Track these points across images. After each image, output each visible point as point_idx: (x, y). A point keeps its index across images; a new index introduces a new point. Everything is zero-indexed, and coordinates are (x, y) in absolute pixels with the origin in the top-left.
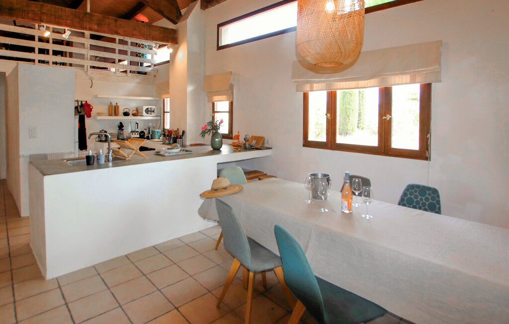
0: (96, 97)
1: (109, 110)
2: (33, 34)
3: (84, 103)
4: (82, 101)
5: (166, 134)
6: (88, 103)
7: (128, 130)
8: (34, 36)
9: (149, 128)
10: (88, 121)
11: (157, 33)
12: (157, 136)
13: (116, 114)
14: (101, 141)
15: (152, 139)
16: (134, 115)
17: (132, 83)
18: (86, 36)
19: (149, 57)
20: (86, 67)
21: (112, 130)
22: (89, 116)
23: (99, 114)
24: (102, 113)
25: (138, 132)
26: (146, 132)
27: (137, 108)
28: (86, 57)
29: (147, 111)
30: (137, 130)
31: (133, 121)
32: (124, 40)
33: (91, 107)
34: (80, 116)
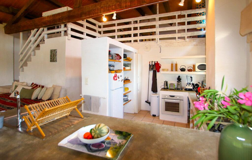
4: (155, 62)
6: (158, 62)
7: (185, 82)
10: (158, 74)
13: (176, 70)
16: (189, 70)
20: (156, 40)
21: (173, 81)
22: (159, 71)
23: (163, 70)
24: (165, 69)
25: (191, 84)
27: (194, 65)
31: (189, 75)
32: (182, 14)
33: (160, 65)
34: (153, 71)
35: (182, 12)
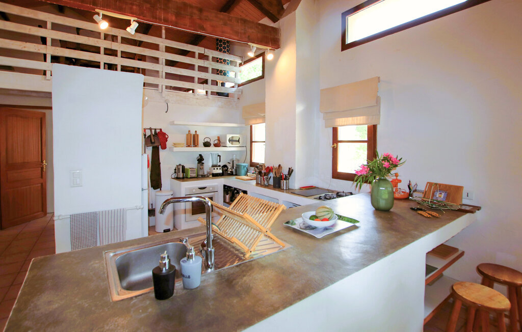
0: (172, 123)
1: (187, 139)
2: (97, 45)
3: (158, 131)
4: (155, 129)
5: (263, 171)
6: (163, 131)
7: (208, 163)
8: (100, 47)
9: (233, 161)
10: (162, 153)
11: (253, 31)
12: (243, 171)
13: (195, 144)
14: (177, 178)
15: (236, 175)
16: (216, 145)
17: (215, 106)
18: (160, 49)
19: (231, 75)
20: (160, 87)
21: (191, 164)
22: (164, 147)
23: (175, 145)
24: (179, 144)
25: (219, 166)
26: (230, 167)
27: (219, 137)
28: (160, 74)
29: (231, 141)
30: (219, 164)
31: (215, 153)
32: (205, 54)
33: (167, 136)
34: (153, 148)
35: (206, 50)
